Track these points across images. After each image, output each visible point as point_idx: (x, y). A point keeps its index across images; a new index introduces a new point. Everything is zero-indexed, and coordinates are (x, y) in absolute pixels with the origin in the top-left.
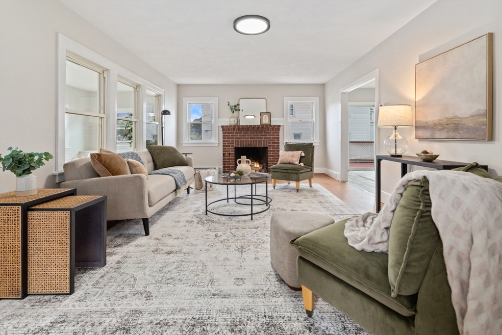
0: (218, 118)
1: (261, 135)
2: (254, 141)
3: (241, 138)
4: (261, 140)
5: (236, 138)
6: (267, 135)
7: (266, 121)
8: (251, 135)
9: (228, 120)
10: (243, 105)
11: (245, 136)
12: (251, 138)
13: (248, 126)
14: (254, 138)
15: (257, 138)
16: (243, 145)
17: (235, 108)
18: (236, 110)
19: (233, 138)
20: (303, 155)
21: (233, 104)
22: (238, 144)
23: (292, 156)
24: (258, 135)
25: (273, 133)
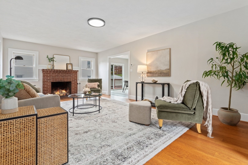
0: (39, 64)
1: (67, 75)
2: (63, 78)
3: (56, 77)
4: (68, 78)
5: (52, 77)
6: (71, 75)
7: (70, 68)
8: (62, 75)
9: (47, 66)
10: (56, 58)
11: (58, 75)
12: (62, 77)
13: (60, 70)
14: (64, 77)
15: (65, 77)
16: (57, 81)
17: (51, 60)
18: (52, 61)
19: (51, 77)
20: (99, 84)
21: (50, 57)
22: (54, 80)
23: (95, 85)
24: (66, 75)
25: (74, 74)
